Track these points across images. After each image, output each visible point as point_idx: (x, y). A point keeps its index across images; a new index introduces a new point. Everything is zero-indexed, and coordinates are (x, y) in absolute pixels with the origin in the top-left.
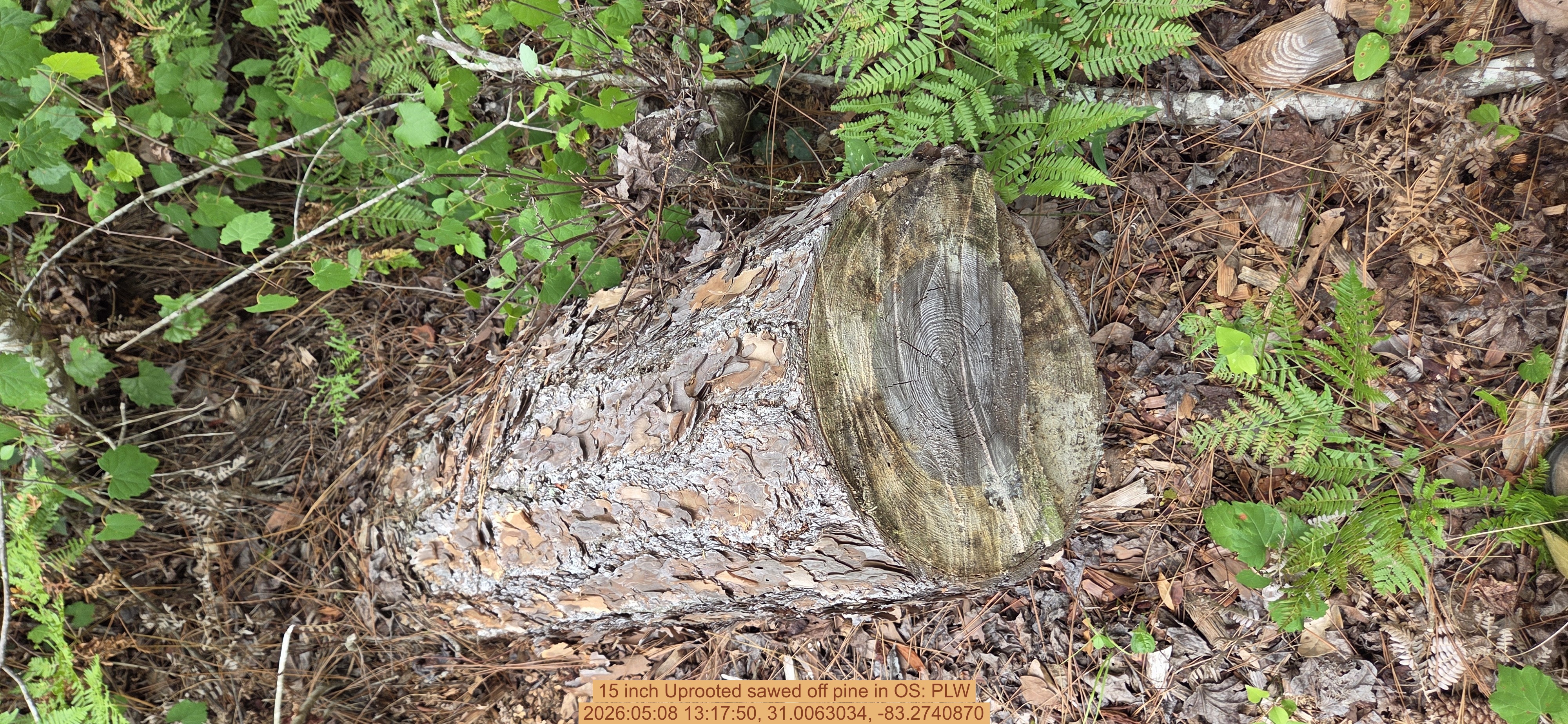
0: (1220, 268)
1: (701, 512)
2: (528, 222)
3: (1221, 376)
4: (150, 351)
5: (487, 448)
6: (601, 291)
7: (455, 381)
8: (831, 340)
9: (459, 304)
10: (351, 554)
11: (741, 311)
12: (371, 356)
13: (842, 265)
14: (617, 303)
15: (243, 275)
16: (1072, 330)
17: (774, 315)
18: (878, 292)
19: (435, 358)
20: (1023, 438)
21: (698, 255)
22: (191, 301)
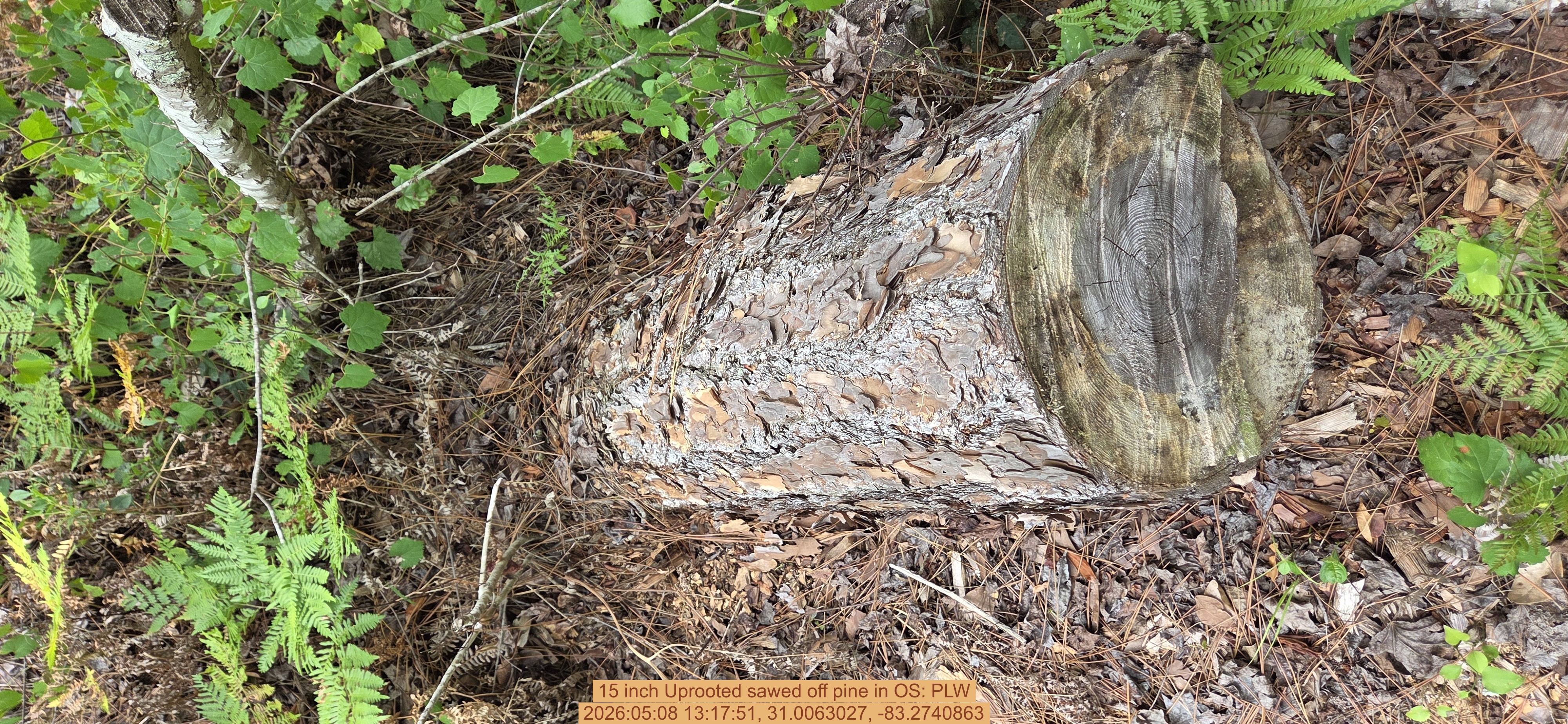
0: (1470, 180)
1: (884, 401)
2: (735, 103)
3: (1456, 297)
4: (383, 218)
5: (682, 327)
6: (799, 178)
7: (653, 262)
8: (1030, 234)
9: (660, 188)
10: (552, 420)
11: (940, 200)
12: (577, 235)
13: (1049, 157)
14: (814, 190)
15: (467, 149)
16: (1293, 238)
17: (975, 206)
18: (1084, 186)
19: (635, 239)
20: (1226, 349)
21: (899, 143)
22: (419, 173)
